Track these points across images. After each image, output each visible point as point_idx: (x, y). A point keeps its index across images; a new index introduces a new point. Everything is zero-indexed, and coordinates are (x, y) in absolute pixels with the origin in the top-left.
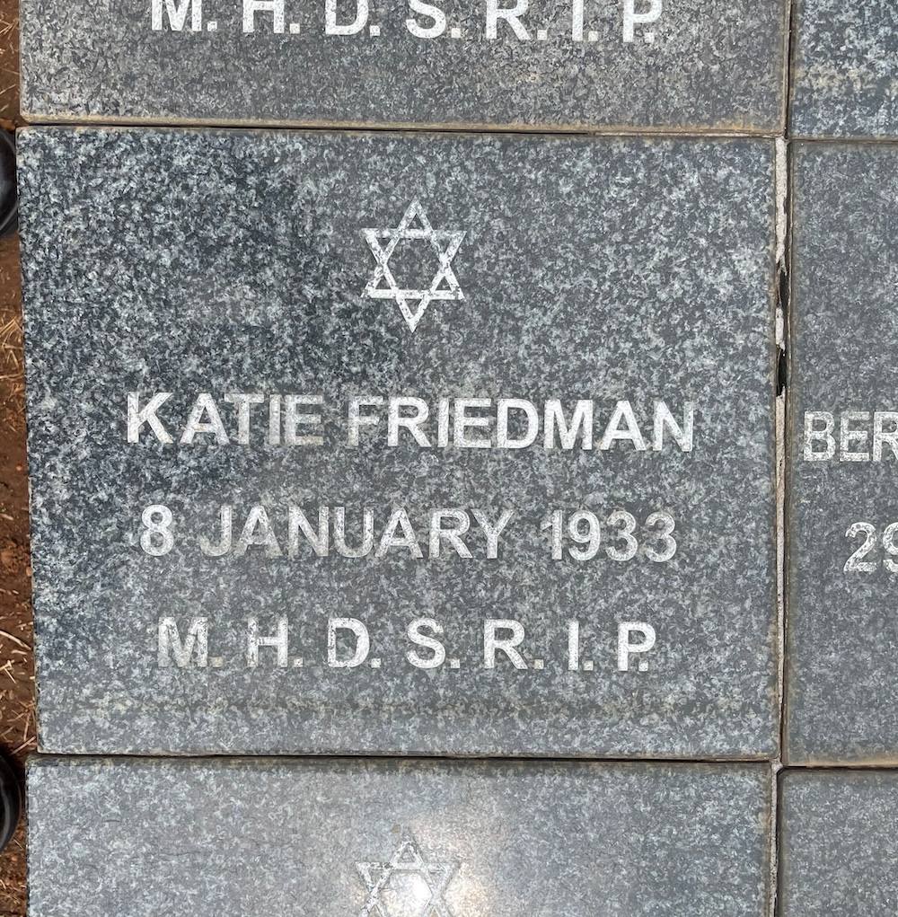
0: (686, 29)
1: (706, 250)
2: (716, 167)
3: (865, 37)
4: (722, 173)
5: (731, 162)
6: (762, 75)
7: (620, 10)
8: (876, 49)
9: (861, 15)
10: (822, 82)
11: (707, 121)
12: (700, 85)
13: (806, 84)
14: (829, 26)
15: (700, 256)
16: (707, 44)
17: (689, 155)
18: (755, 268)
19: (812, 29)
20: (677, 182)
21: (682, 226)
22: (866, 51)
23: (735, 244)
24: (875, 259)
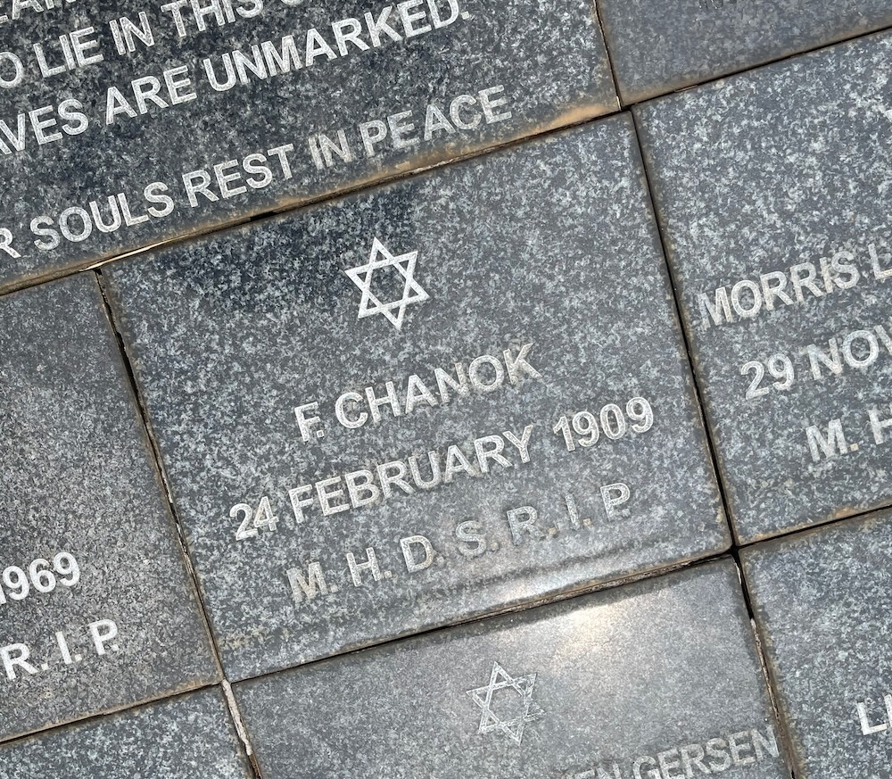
0: (137, 636)
1: (197, 768)
2: (187, 715)
3: (255, 607)
4: (192, 718)
5: (195, 709)
6: (197, 649)
7: (90, 636)
8: (265, 613)
9: (248, 594)
10: (237, 644)
11: (171, 688)
12: (158, 666)
13: (226, 648)
14: (230, 608)
15: (194, 772)
16: (154, 641)
17: (166, 713)
18: (233, 770)
19: (219, 613)
20: (164, 731)
21: (177, 758)
22: (259, 616)
23: (215, 759)
24: (309, 742)
